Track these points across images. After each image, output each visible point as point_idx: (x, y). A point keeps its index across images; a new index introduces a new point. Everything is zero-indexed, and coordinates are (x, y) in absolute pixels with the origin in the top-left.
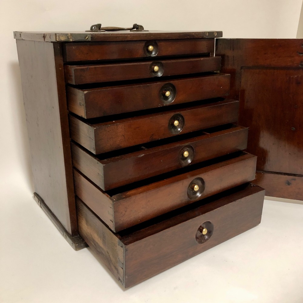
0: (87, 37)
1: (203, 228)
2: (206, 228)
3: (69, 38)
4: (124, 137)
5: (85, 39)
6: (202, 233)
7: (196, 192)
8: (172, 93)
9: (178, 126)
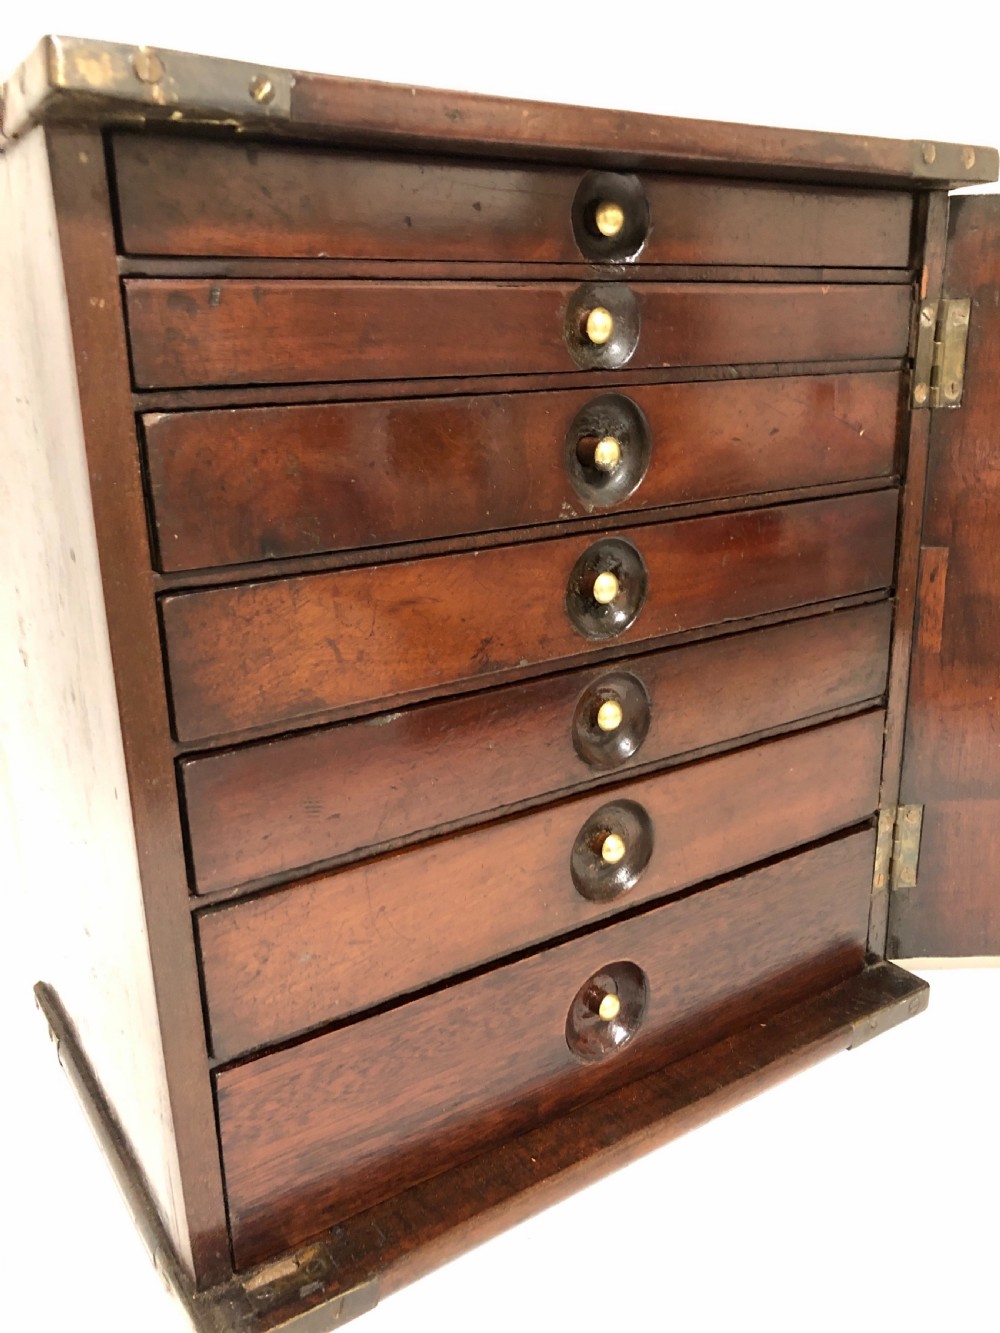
0: (267, 88)
1: (602, 994)
2: (616, 994)
3: (145, 75)
4: (337, 651)
5: (252, 94)
6: (597, 1012)
7: (613, 870)
8: (626, 450)
9: (612, 602)
